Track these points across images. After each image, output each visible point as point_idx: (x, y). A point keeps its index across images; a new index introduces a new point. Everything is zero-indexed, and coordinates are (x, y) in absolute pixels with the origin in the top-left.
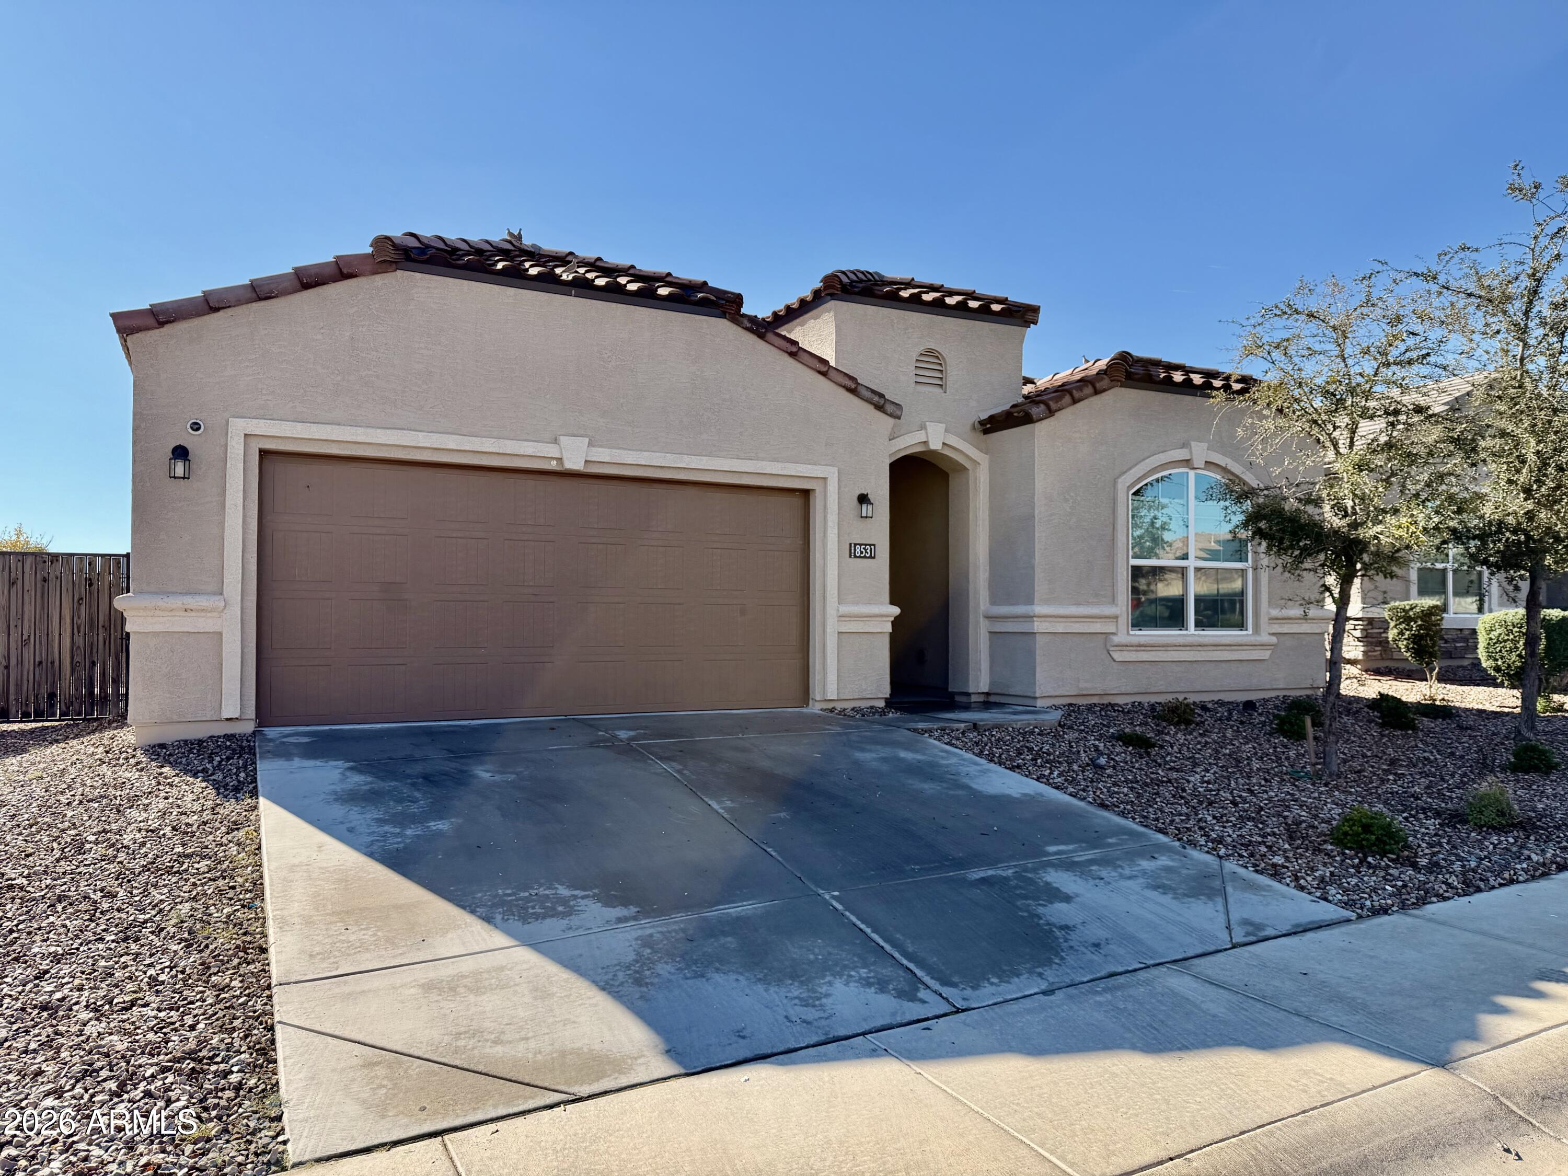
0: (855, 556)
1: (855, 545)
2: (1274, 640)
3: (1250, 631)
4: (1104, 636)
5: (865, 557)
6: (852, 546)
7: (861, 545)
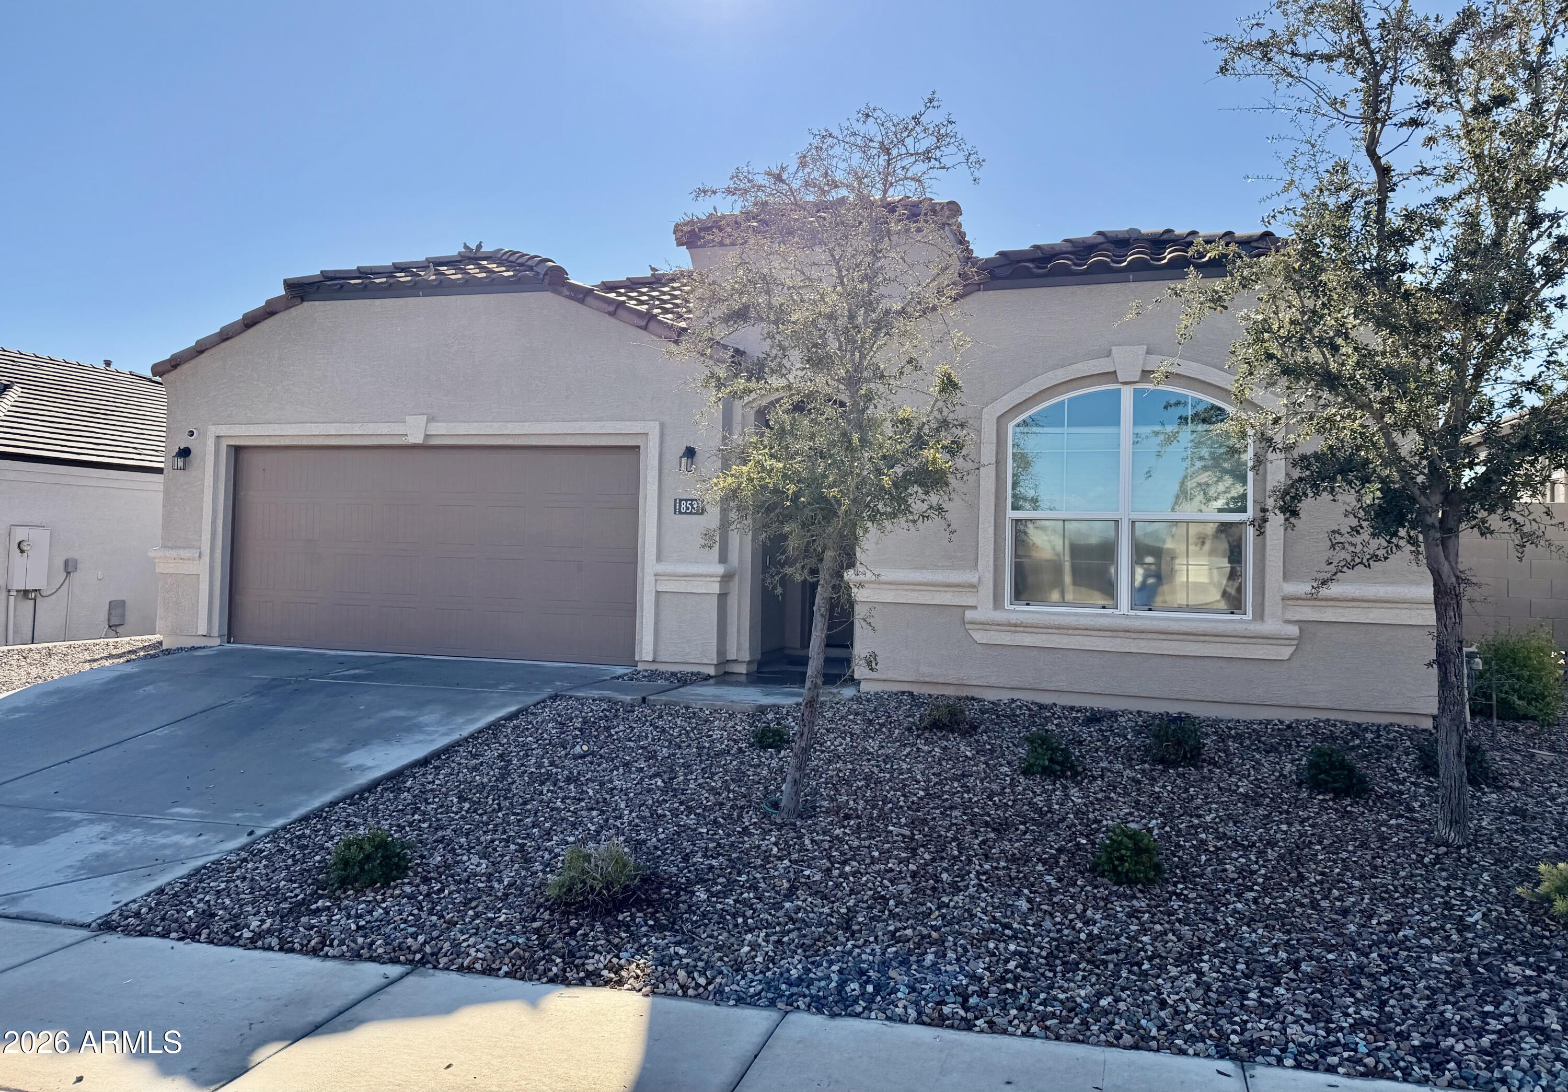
0: (680, 513)
1: (681, 500)
2: (1294, 630)
3: (1249, 616)
4: (961, 610)
5: (691, 513)
6: (678, 501)
7: (686, 500)
